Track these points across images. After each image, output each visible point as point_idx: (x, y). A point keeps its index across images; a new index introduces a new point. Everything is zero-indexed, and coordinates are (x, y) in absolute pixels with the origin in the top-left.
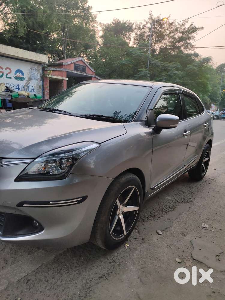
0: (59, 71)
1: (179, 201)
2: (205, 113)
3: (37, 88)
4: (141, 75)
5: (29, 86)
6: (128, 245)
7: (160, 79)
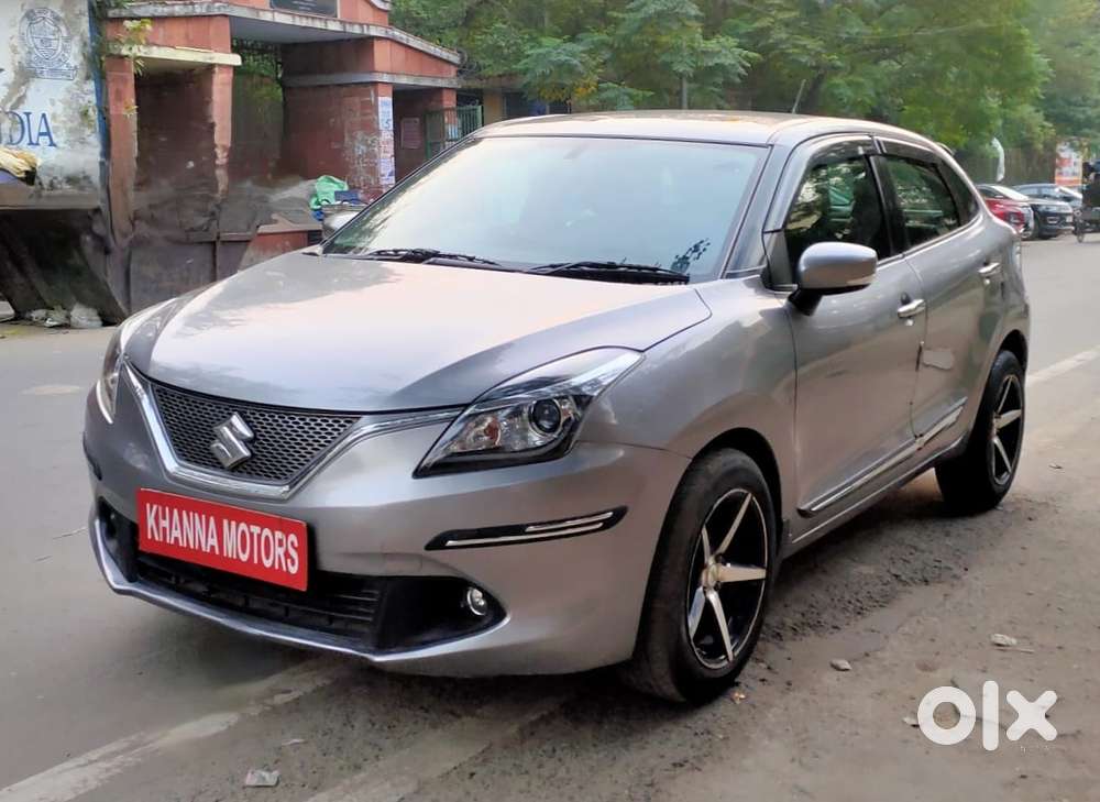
0: (188, 18)
1: (903, 578)
2: (983, 221)
3: (69, 125)
4: (652, 11)
5: (24, 117)
6: (742, 696)
7: (757, 25)
